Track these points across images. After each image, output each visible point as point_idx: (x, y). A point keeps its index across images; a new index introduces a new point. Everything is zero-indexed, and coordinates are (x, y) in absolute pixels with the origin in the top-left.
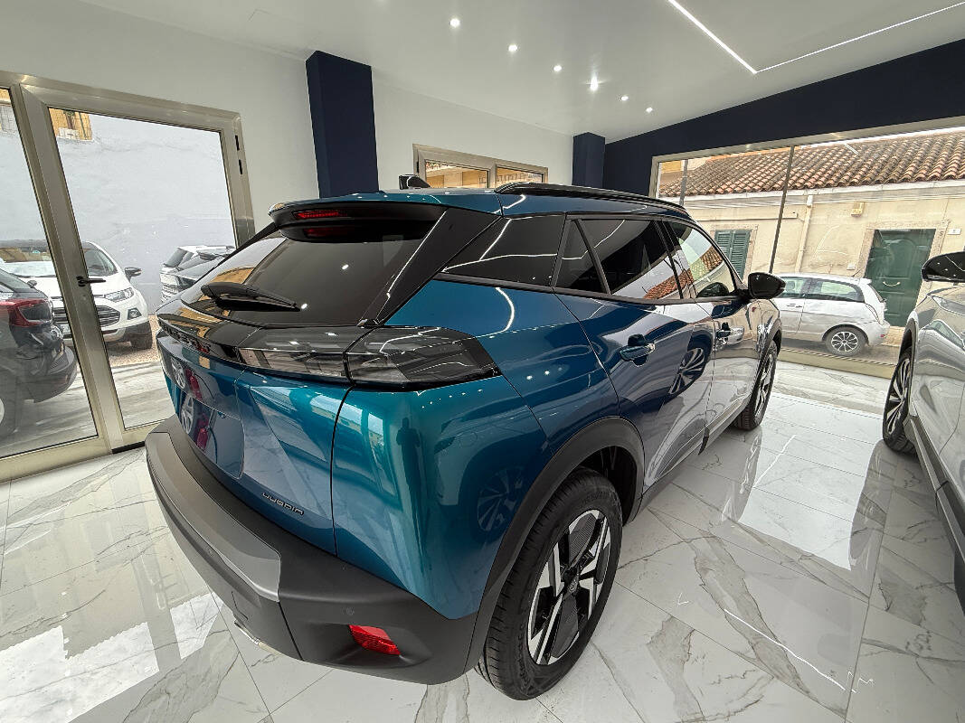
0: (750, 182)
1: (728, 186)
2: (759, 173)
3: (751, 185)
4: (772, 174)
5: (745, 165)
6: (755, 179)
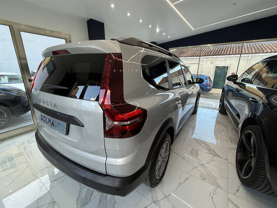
2: (190, 52)
4: (193, 53)
6: (189, 54)
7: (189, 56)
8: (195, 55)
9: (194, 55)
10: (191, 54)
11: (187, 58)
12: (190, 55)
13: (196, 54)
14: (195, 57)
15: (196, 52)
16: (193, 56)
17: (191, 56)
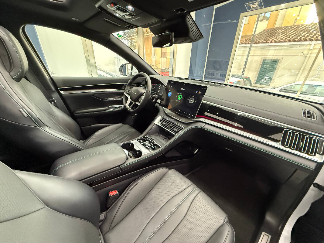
0: (284, 38)
1: (273, 40)
2: (288, 34)
3: (284, 39)
4: (295, 34)
5: (281, 31)
6: (286, 36)
7: (286, 40)
8: (298, 38)
9: (296, 39)
10: (291, 37)
11: (279, 44)
12: (289, 39)
13: (301, 36)
14: (299, 43)
15: (301, 33)
16: (295, 41)
17: (289, 41)
